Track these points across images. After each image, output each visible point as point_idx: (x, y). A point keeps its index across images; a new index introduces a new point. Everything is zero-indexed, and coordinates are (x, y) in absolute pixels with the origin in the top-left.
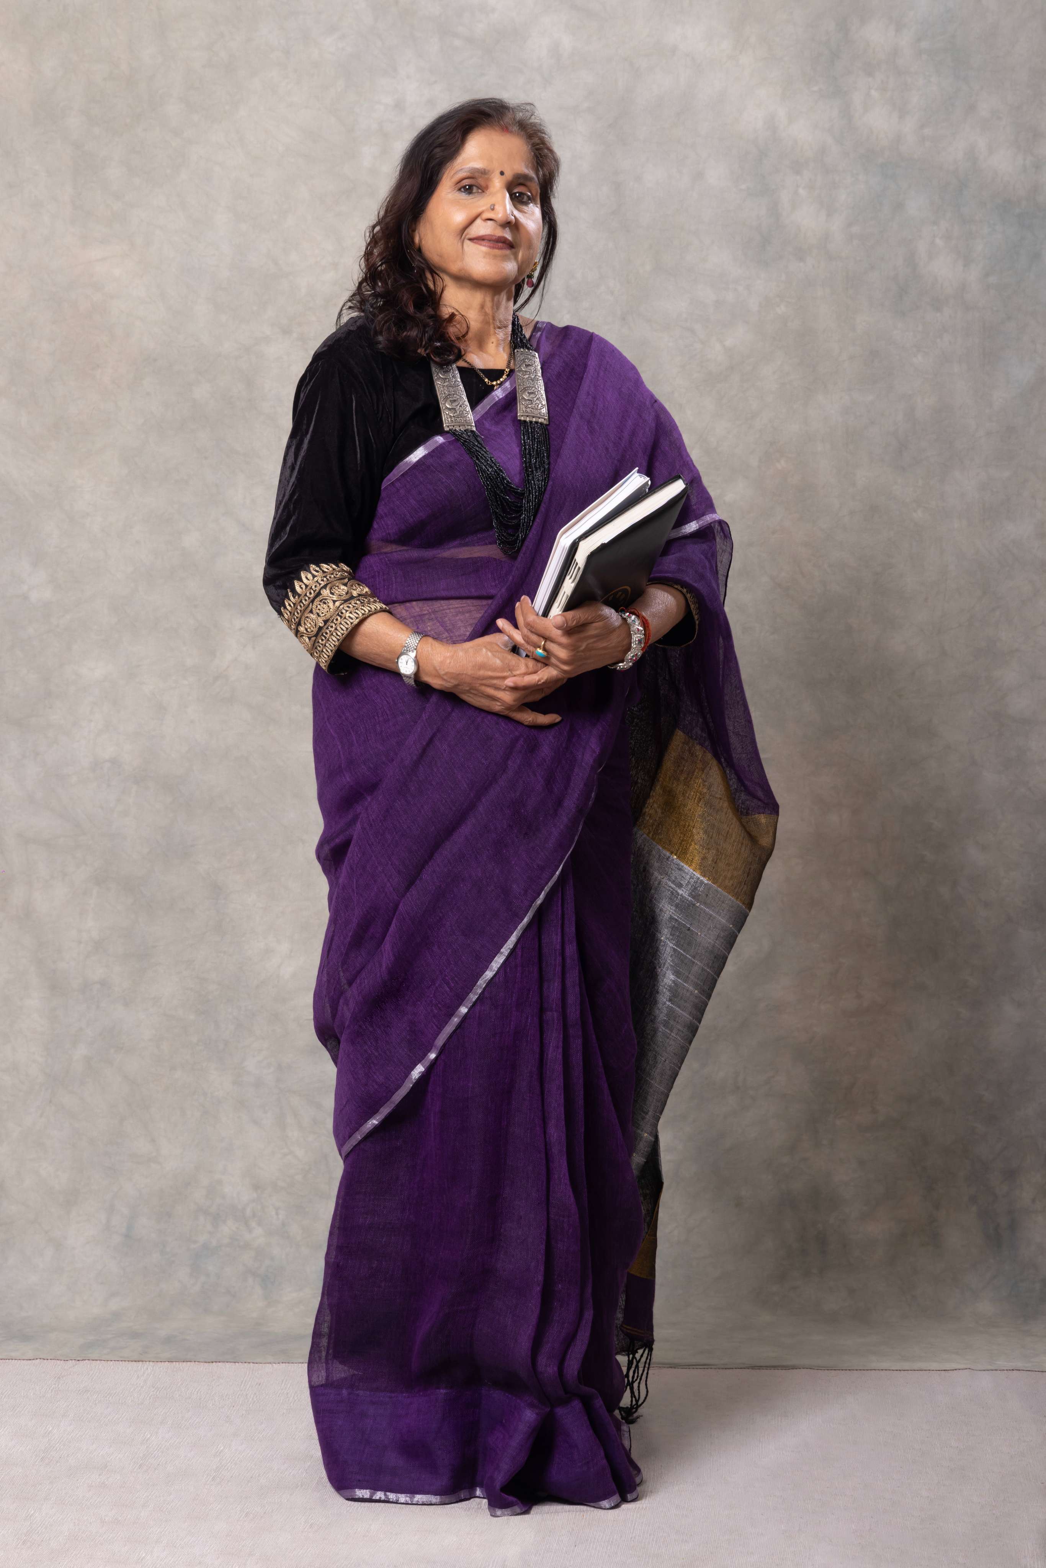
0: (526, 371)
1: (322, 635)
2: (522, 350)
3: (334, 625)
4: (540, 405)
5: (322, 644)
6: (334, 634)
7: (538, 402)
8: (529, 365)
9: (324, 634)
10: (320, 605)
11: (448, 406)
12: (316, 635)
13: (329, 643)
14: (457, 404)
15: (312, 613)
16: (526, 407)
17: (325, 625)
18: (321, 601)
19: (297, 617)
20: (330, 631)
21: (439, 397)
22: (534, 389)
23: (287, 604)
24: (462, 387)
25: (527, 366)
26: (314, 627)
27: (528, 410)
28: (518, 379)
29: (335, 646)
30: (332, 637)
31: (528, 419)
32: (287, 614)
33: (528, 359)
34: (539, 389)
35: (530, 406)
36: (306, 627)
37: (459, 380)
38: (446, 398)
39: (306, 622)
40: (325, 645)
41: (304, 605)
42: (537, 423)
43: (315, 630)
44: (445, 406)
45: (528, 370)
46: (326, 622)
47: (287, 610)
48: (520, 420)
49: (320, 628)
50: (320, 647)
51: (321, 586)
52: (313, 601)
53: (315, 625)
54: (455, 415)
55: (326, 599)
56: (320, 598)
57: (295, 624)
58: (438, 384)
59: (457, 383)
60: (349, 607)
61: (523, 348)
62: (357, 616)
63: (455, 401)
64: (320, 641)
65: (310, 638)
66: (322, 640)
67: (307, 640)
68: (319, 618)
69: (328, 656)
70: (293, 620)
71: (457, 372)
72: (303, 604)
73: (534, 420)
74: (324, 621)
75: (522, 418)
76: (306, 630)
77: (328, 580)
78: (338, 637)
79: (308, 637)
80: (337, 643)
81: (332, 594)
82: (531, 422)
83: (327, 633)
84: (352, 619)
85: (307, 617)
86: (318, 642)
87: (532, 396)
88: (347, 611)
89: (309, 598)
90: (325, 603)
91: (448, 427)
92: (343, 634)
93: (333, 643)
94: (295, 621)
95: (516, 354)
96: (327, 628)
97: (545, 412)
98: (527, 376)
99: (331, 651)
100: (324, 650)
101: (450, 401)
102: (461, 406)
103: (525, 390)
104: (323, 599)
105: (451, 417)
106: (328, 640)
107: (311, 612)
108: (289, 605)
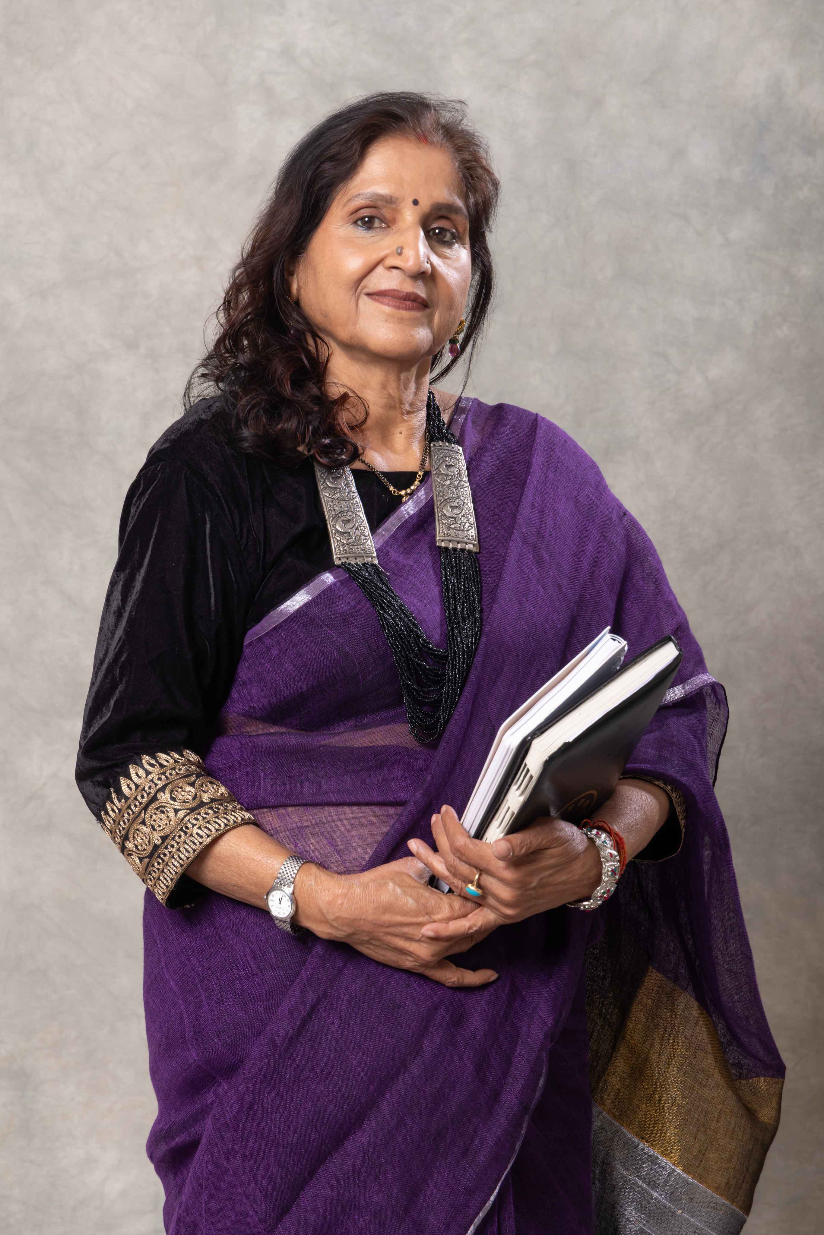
0: (445, 475)
1: (159, 856)
2: (441, 443)
3: (175, 844)
4: (467, 524)
5: (158, 869)
6: (176, 856)
7: (465, 521)
8: (451, 466)
9: (162, 856)
10: (155, 814)
11: (339, 529)
12: (150, 856)
13: (169, 868)
14: (351, 525)
15: (145, 825)
16: (449, 528)
17: (162, 843)
18: (157, 809)
19: (124, 829)
20: (170, 852)
21: (327, 516)
22: (458, 500)
23: (109, 808)
24: (358, 499)
25: (449, 466)
26: (147, 843)
27: (451, 532)
28: (436, 487)
29: (176, 873)
30: (173, 860)
31: (451, 546)
32: (109, 822)
33: (449, 456)
34: (466, 501)
35: (453, 526)
36: (136, 842)
37: (354, 489)
38: (336, 518)
39: (136, 836)
40: (163, 871)
41: (133, 813)
42: (463, 550)
43: (149, 849)
44: (335, 527)
45: (450, 473)
46: (164, 838)
47: (110, 816)
48: (440, 547)
49: (156, 847)
50: (155, 872)
51: (158, 787)
52: (145, 809)
53: (149, 842)
54: (350, 541)
55: (164, 807)
56: (156, 804)
57: (120, 837)
58: (325, 496)
59: (352, 494)
60: (197, 819)
61: (442, 441)
62: (208, 832)
63: (349, 521)
64: (156, 864)
65: (141, 860)
66: (159, 863)
67: (137, 860)
68: (154, 833)
69: (167, 887)
70: (118, 831)
71: (351, 477)
72: (132, 811)
73: (459, 546)
74: (161, 837)
75: (443, 545)
76: (136, 847)
77: (167, 778)
78: (181, 862)
79: (139, 858)
80: (179, 870)
81: (174, 799)
82: (455, 549)
83: (165, 855)
84: (201, 837)
85: (138, 830)
86: (153, 866)
87: (456, 511)
88: (193, 825)
89: (141, 804)
90: (163, 812)
91: (340, 559)
92: (188, 858)
93: (174, 868)
94: (120, 832)
95: (432, 449)
96: (166, 848)
97: (473, 534)
98: (448, 482)
99: (172, 880)
100: (161, 878)
101: (343, 521)
102: (357, 529)
103: (446, 501)
104: (160, 807)
105: (343, 544)
106: (167, 864)
107: (143, 823)
108: (113, 810)
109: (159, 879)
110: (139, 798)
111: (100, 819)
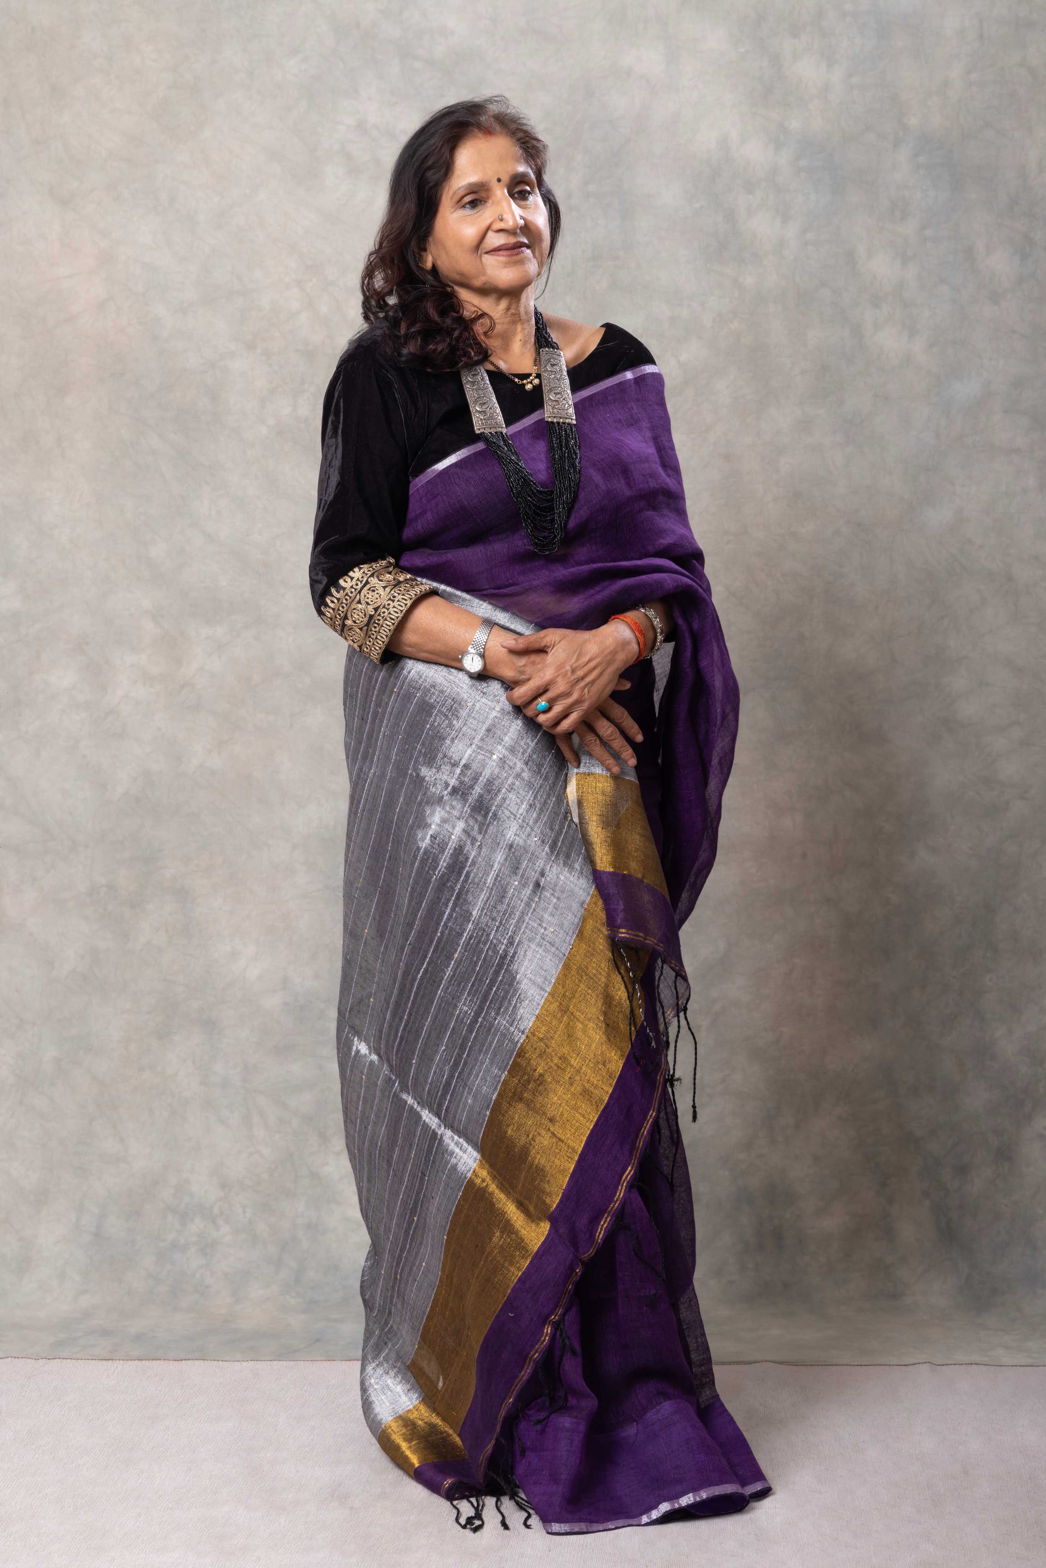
0: (551, 371)
1: (375, 622)
2: (547, 349)
3: (386, 611)
4: (567, 406)
5: (376, 632)
6: (388, 619)
7: (565, 402)
8: (554, 365)
9: (377, 622)
10: (368, 593)
11: (478, 409)
12: (368, 625)
13: (383, 628)
14: (486, 406)
15: (361, 604)
16: (553, 408)
17: (376, 612)
18: (369, 589)
19: (343, 612)
20: (383, 617)
21: (469, 401)
22: (560, 389)
23: (329, 601)
24: (491, 389)
25: (553, 365)
26: (363, 616)
27: (555, 411)
28: (544, 380)
29: (390, 630)
30: (386, 622)
31: (555, 420)
32: (329, 612)
33: (553, 358)
34: (566, 389)
35: (557, 407)
36: (354, 619)
37: (488, 382)
38: (476, 402)
39: (353, 614)
40: (379, 632)
41: (350, 597)
42: (564, 423)
43: (366, 620)
44: (475, 409)
45: (554, 370)
46: (376, 609)
47: (329, 607)
48: (548, 422)
49: (371, 617)
50: (373, 634)
52: (360, 592)
53: (365, 615)
54: (485, 417)
55: (375, 587)
56: (368, 587)
57: (340, 619)
58: (467, 387)
59: (486, 385)
60: (400, 590)
61: (548, 348)
62: (410, 597)
63: (484, 403)
64: (373, 629)
65: (361, 629)
66: (375, 627)
67: (358, 630)
68: (369, 606)
69: (383, 642)
70: (338, 616)
71: (485, 375)
72: (349, 596)
73: (561, 420)
74: (374, 609)
75: (550, 420)
76: (354, 622)
78: (393, 621)
79: (359, 628)
80: (392, 628)
81: (381, 581)
82: (558, 423)
83: (379, 620)
84: (406, 600)
85: (354, 609)
86: (371, 630)
87: (559, 396)
88: (399, 594)
89: (356, 589)
90: (374, 591)
91: (479, 430)
92: (397, 617)
93: (388, 627)
94: (340, 616)
95: (541, 353)
96: (379, 615)
97: (571, 412)
98: (553, 376)
99: (387, 636)
100: (378, 637)
101: (480, 404)
102: (491, 409)
103: (550, 390)
104: (373, 587)
105: (481, 419)
106: (382, 626)
107: (359, 602)
108: (333, 602)
109: (376, 638)
110: (341, 608)
111: (320, 613)
